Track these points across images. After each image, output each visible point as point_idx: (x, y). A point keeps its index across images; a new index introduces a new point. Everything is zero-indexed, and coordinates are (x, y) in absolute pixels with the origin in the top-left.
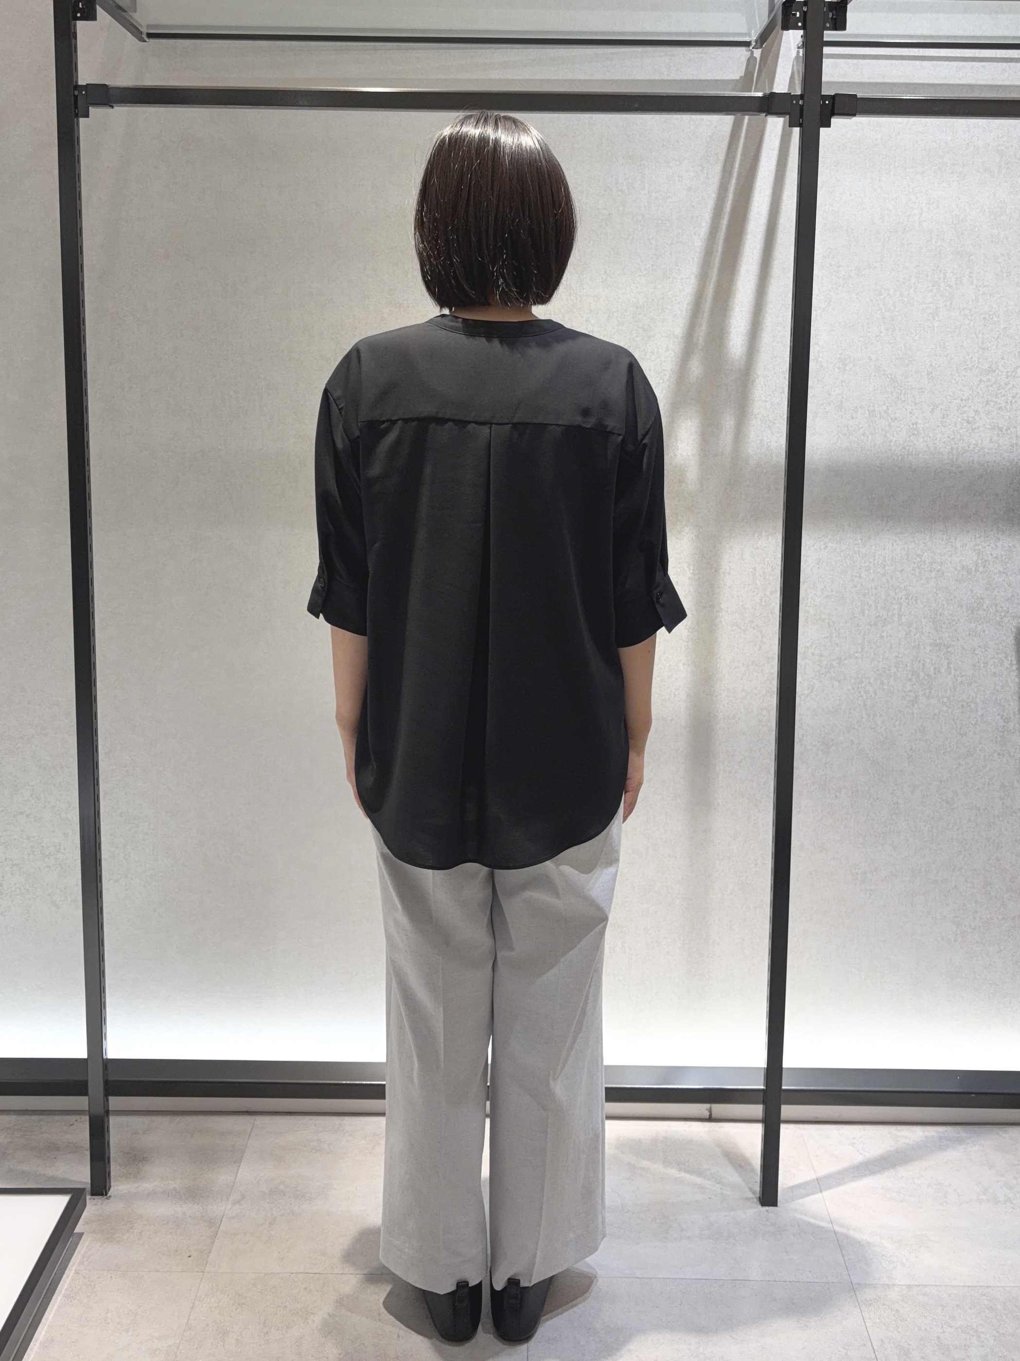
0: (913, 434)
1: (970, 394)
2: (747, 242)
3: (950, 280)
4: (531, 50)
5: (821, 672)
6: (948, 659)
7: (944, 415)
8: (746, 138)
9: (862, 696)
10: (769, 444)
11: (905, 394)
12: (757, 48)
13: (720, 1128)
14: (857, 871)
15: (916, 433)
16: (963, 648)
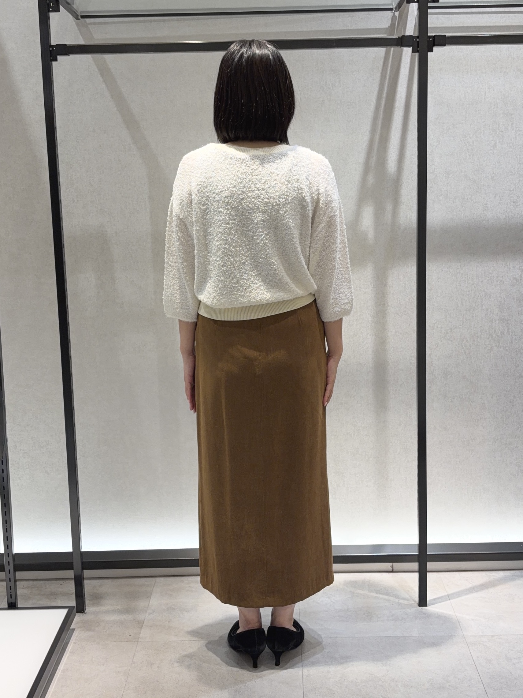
0: (485, 210)
1: (514, 188)
2: (395, 112)
3: (501, 128)
4: (279, 17)
5: (442, 336)
6: (507, 327)
7: (501, 199)
8: (392, 58)
9: (463, 348)
10: (411, 218)
11: (480, 189)
12: (396, 11)
13: (397, 575)
14: (464, 439)
15: (487, 209)
16: (516, 321)
